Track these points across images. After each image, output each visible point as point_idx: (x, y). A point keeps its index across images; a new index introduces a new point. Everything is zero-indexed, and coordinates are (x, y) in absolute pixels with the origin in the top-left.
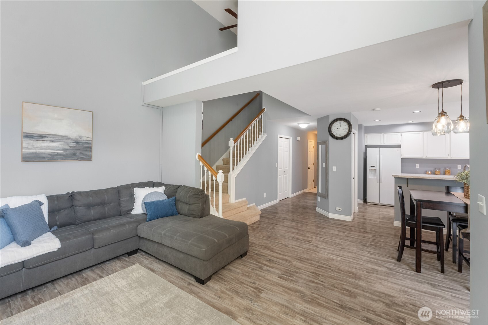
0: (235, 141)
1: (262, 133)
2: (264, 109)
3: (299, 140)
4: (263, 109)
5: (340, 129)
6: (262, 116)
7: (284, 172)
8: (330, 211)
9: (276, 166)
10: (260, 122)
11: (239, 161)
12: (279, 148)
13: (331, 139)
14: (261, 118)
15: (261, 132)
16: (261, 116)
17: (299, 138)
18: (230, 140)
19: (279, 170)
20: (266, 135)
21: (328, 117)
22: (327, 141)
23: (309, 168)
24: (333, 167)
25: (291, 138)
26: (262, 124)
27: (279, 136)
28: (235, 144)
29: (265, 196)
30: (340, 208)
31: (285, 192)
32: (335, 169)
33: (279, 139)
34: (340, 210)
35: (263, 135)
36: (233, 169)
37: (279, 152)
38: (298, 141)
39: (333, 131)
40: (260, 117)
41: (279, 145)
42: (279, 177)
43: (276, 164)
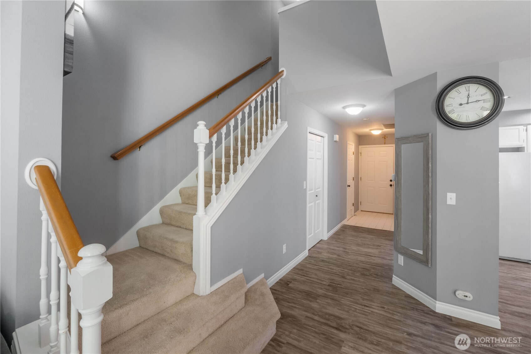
0: (214, 130)
1: (279, 120)
2: (283, 71)
3: (338, 140)
4: (280, 71)
5: (468, 103)
6: (279, 85)
7: (317, 196)
8: (437, 298)
9: (305, 188)
10: (274, 97)
11: (223, 181)
12: (309, 152)
13: (441, 129)
14: (277, 88)
15: (277, 118)
16: (277, 84)
17: (337, 137)
18: (198, 125)
19: (308, 192)
20: (286, 125)
21: (433, 77)
22: (430, 135)
23: (348, 186)
24: (448, 194)
25: (326, 136)
26: (279, 102)
27: (310, 129)
28: (211, 136)
29: (284, 251)
30: (467, 294)
31: (317, 231)
32: (451, 198)
33: (309, 135)
34: (467, 299)
35: (281, 124)
36: (208, 201)
37: (309, 161)
38: (335, 141)
39: (447, 109)
40: (274, 85)
41: (309, 148)
42: (308, 205)
43: (305, 182)
